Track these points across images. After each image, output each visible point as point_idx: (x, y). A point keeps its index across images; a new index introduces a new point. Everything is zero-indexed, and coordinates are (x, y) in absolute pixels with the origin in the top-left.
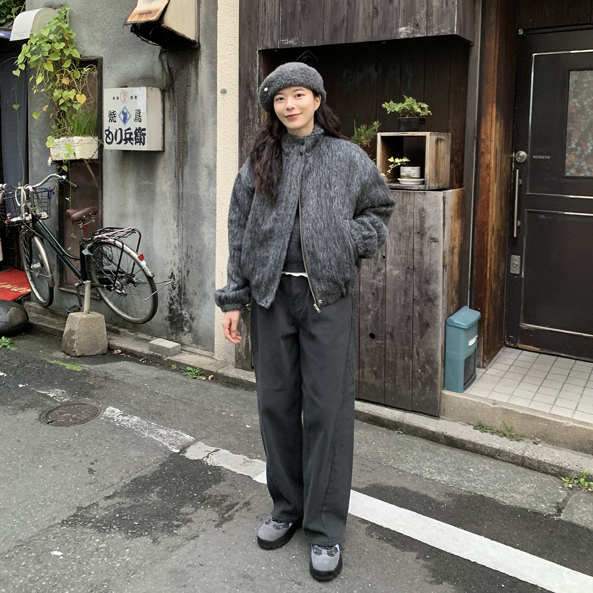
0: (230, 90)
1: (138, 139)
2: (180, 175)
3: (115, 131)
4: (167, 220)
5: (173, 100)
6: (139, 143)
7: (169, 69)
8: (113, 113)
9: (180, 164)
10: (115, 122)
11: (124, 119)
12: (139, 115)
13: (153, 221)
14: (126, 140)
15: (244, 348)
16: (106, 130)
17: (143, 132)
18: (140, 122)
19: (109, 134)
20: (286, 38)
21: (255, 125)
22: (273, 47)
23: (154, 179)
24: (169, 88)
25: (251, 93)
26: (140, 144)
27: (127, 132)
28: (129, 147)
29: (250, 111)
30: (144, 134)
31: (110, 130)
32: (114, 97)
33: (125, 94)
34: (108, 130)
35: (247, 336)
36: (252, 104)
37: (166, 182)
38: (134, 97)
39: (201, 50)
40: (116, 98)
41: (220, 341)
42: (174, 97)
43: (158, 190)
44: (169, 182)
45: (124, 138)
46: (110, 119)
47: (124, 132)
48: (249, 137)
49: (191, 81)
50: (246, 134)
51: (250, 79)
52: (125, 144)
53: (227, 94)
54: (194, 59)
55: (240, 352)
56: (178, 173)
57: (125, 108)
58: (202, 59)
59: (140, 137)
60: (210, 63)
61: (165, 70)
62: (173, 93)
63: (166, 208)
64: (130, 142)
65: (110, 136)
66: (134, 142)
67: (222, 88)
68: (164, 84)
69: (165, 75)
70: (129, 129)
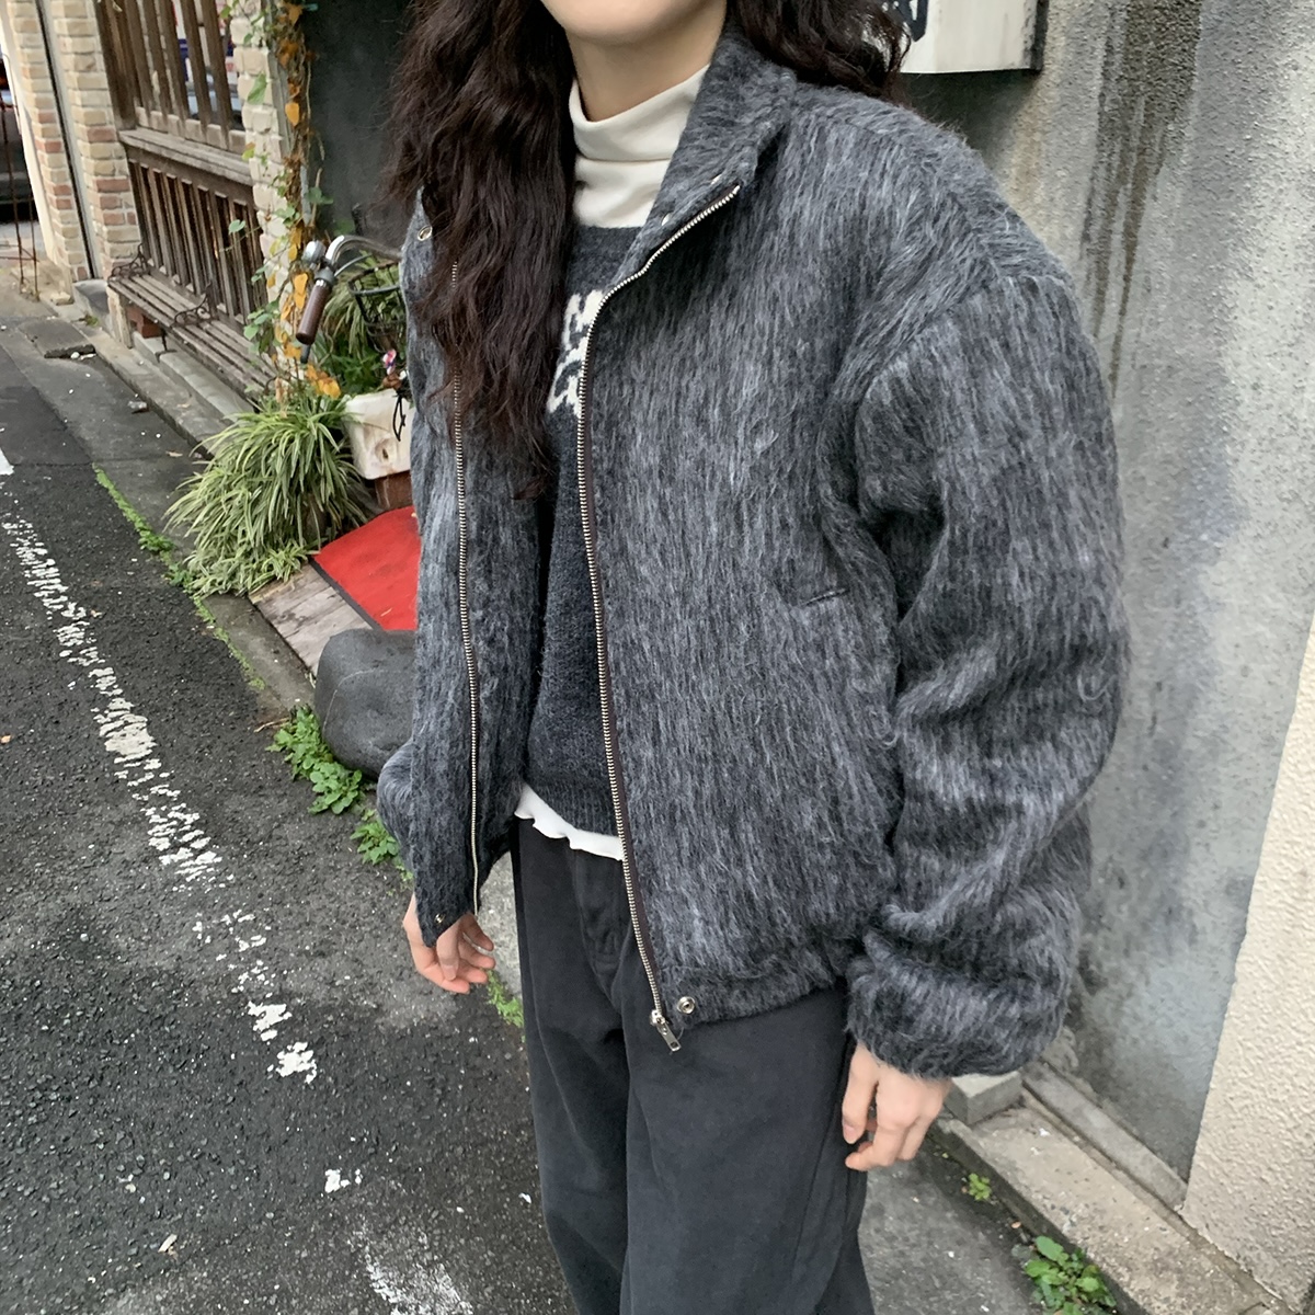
2: (1118, 226)
9: (1123, 162)
56: (1109, 218)
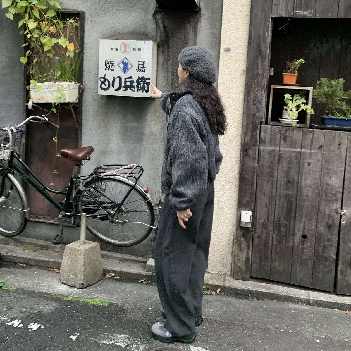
0: (235, 49)
1: (141, 87)
3: (113, 78)
4: (156, 157)
5: (168, 55)
6: (141, 91)
7: (165, 27)
8: (111, 62)
10: (113, 70)
11: (123, 69)
12: (143, 66)
13: (140, 157)
14: (126, 88)
15: (244, 263)
16: (101, 78)
17: (147, 81)
18: (144, 72)
19: (105, 81)
20: (301, 10)
21: (264, 79)
22: (287, 16)
23: (142, 121)
24: (163, 44)
25: (261, 53)
26: (143, 92)
27: (127, 80)
28: (129, 93)
29: (260, 67)
30: (149, 83)
31: (106, 78)
32: (112, 48)
33: (125, 46)
34: (104, 78)
35: (247, 252)
36: (262, 62)
37: (155, 124)
38: (137, 50)
39: (201, 13)
40: (114, 49)
41: (214, 257)
42: (168, 52)
43: (147, 131)
44: (159, 125)
45: (123, 85)
46: (107, 67)
47: (123, 81)
48: (257, 89)
49: (188, 39)
50: (253, 86)
51: (262, 41)
52: (124, 91)
53: (231, 52)
54: (193, 20)
55: (239, 266)
57: (125, 58)
58: (202, 21)
59: (144, 85)
60: (211, 24)
61: (159, 28)
62: (168, 48)
63: (155, 146)
64: (131, 89)
65: (107, 83)
66: (136, 89)
67: (226, 47)
68: (158, 40)
69: (159, 32)
70: (131, 77)
